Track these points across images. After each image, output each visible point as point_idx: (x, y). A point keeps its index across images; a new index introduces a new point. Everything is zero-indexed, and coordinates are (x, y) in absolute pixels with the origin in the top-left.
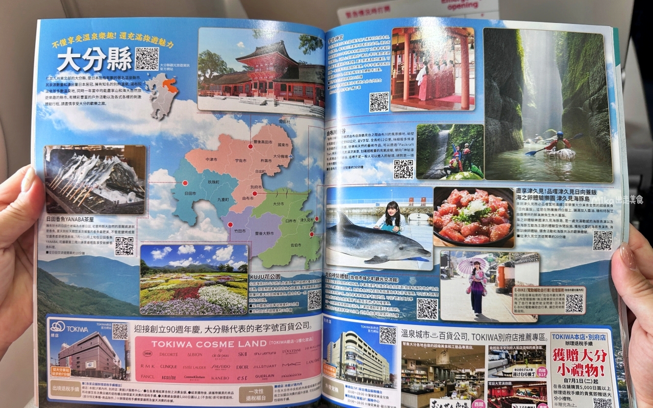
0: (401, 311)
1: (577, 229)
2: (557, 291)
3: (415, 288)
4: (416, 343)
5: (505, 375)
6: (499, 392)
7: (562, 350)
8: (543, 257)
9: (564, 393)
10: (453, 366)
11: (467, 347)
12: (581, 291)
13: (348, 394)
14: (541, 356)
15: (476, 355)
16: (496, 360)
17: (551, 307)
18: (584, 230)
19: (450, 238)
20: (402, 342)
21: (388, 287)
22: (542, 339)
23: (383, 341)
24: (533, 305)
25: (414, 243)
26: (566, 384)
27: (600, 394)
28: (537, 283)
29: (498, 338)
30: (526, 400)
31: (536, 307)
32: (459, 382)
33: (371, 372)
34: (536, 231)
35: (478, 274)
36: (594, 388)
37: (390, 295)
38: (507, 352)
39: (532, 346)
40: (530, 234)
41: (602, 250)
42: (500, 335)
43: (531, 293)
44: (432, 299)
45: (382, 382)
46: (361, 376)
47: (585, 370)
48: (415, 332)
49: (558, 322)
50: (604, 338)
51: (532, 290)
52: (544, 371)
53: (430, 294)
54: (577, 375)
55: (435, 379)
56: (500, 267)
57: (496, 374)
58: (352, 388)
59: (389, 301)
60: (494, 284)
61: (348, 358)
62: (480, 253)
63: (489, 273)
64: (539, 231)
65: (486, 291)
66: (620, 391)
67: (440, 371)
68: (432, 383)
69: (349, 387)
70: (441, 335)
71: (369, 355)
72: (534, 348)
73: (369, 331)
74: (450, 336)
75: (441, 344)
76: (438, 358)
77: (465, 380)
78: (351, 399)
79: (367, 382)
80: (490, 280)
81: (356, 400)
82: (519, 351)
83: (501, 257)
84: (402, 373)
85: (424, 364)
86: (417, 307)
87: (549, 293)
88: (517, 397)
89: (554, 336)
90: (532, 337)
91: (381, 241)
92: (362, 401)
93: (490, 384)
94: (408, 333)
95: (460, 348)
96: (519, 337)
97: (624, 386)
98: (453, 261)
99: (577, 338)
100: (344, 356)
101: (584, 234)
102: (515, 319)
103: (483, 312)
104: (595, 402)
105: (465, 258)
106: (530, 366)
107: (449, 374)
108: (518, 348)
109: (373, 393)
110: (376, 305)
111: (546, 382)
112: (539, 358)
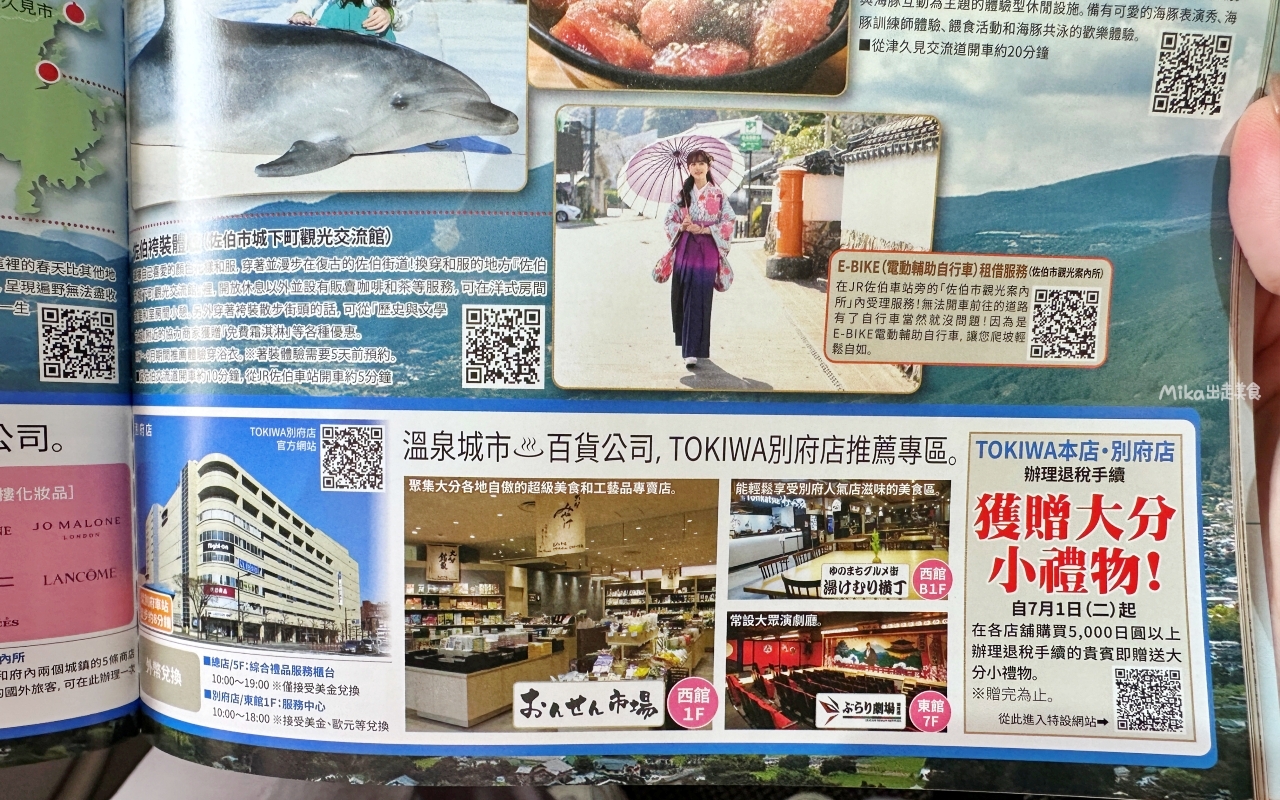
0: (402, 358)
1: (1097, 22)
2: (999, 275)
3: (454, 265)
4: (461, 480)
5: (793, 589)
6: (768, 650)
7: (1011, 498)
8: (956, 133)
9: (1011, 651)
10: (596, 558)
11: (652, 488)
12: (1094, 280)
13: (212, 687)
14: (931, 520)
15: (685, 515)
16: (759, 534)
17: (973, 336)
18: (1123, 25)
19: (597, 54)
20: (407, 480)
21: (349, 268)
22: (937, 457)
23: (333, 479)
24: (905, 328)
25: (452, 79)
26: (1019, 621)
27: (1140, 654)
28: (923, 239)
29: (768, 450)
30: (871, 679)
31: (916, 334)
32: (620, 617)
33: (291, 598)
34: (934, 25)
35: (701, 204)
36: (1122, 633)
37: (358, 298)
38: (802, 503)
39: (898, 482)
40: (912, 36)
41: (1184, 115)
42: (775, 441)
43: (901, 279)
44: (522, 308)
45: (333, 634)
46: (255, 619)
47: (1091, 569)
48: (456, 437)
49: (997, 394)
50: (1167, 454)
51: (904, 267)
52: (939, 574)
53: (516, 289)
54: (1061, 588)
55: (530, 614)
56: (788, 175)
57: (758, 586)
58: (225, 665)
59: (355, 321)
60: (760, 242)
61: (207, 558)
62: (710, 116)
63: (742, 196)
64: (945, 24)
65: (727, 271)
66: (1214, 643)
67: (550, 580)
68: (519, 626)
69: (216, 662)
70: (555, 447)
71: (281, 539)
72: (904, 490)
73: (281, 445)
74: (588, 448)
75: (554, 481)
76: (544, 531)
77: (642, 607)
78: (224, 706)
79: (279, 637)
80: (748, 225)
81: (243, 709)
82: (847, 501)
83: (795, 134)
84: (407, 597)
85: (490, 557)
86: (465, 340)
87: (971, 281)
88: (837, 668)
89: (985, 447)
90: (898, 449)
91: (319, 78)
92: (263, 710)
93: (736, 622)
94: (429, 444)
95: (626, 490)
96: (847, 447)
97: (1231, 624)
98: (604, 149)
99: (1068, 457)
100: (196, 551)
101: (1122, 44)
102: (834, 380)
103: (717, 354)
104: (1119, 684)
105: (651, 138)
106: (888, 558)
107: (583, 591)
108: (842, 489)
109: (303, 679)
110: (304, 343)
111: (944, 616)
112: (923, 526)
